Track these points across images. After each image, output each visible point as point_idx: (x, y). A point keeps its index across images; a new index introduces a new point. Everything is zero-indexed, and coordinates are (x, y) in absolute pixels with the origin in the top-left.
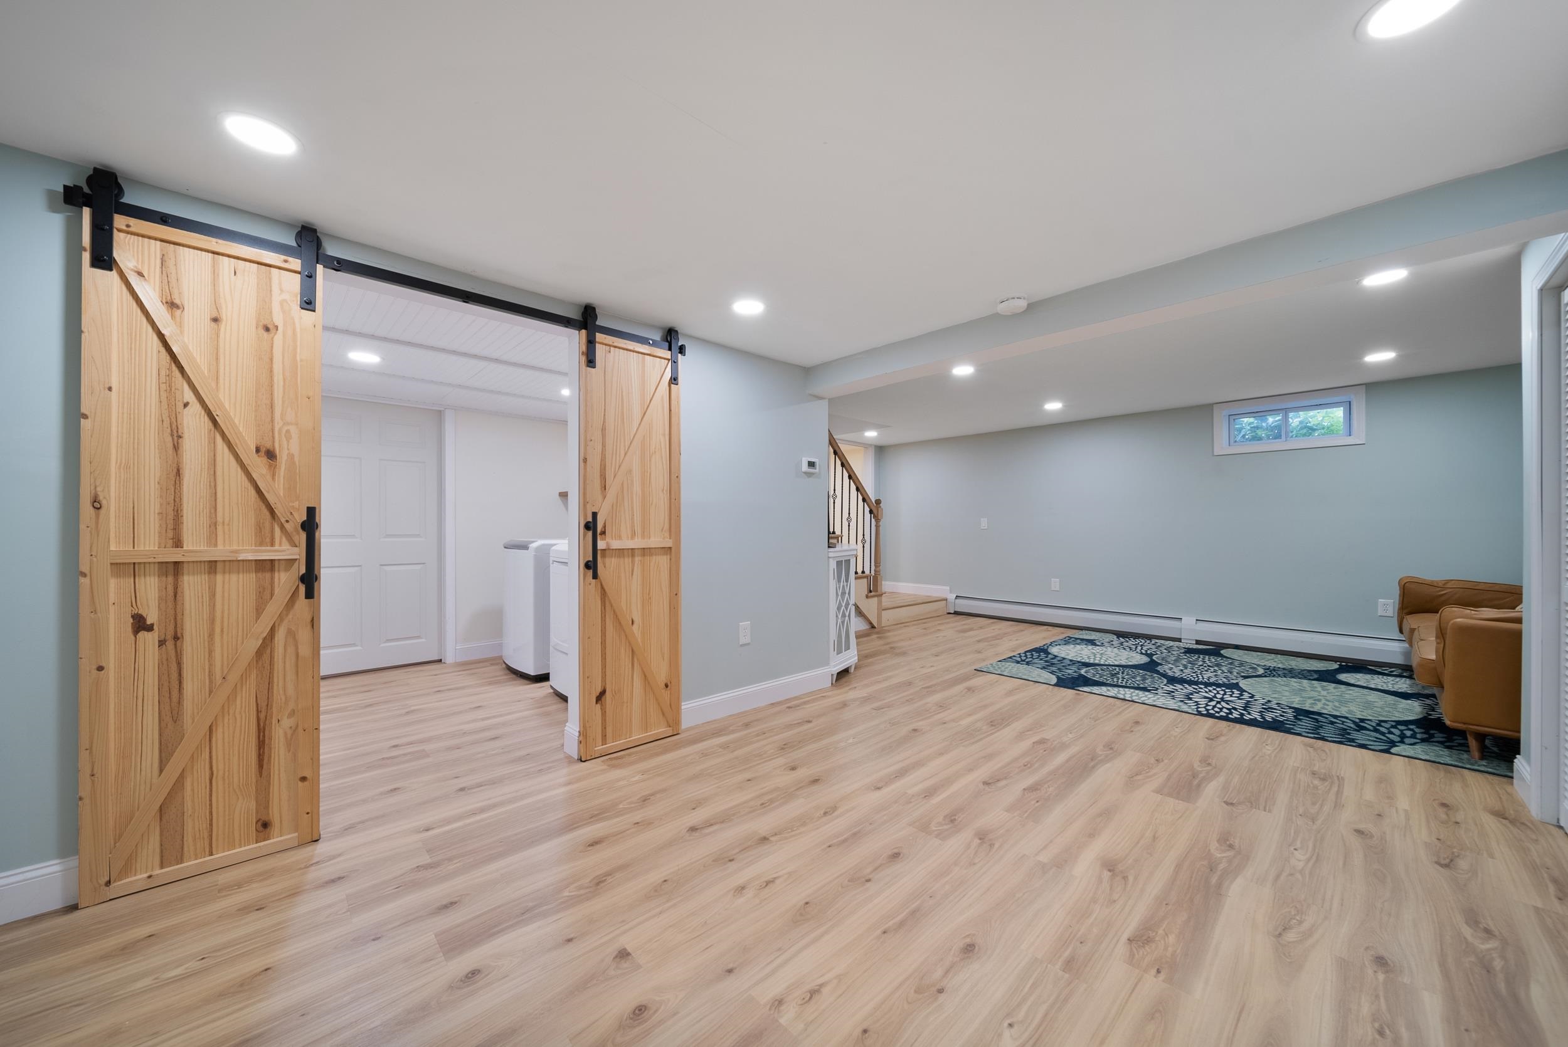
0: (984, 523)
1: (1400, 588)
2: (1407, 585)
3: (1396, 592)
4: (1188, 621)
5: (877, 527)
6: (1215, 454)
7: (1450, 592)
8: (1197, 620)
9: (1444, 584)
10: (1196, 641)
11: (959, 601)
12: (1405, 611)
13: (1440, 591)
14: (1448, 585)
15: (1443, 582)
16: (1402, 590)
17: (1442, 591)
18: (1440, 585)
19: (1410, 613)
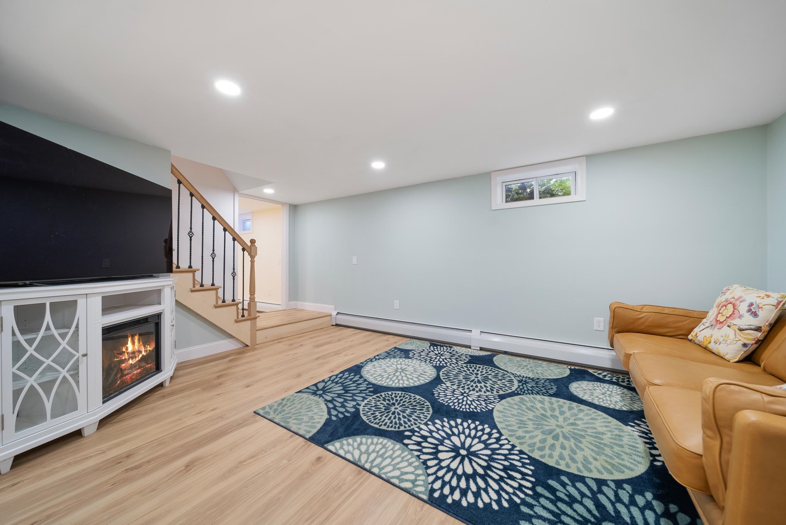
0: (355, 260)
1: (611, 311)
2: (616, 309)
3: (607, 315)
4: (476, 333)
5: (252, 262)
6: (493, 209)
7: (647, 315)
8: (481, 332)
9: (642, 309)
10: (480, 347)
11: (339, 317)
12: (615, 330)
13: (639, 315)
14: (644, 310)
15: (641, 307)
16: (613, 313)
17: (641, 314)
18: (639, 309)
19: (618, 332)
